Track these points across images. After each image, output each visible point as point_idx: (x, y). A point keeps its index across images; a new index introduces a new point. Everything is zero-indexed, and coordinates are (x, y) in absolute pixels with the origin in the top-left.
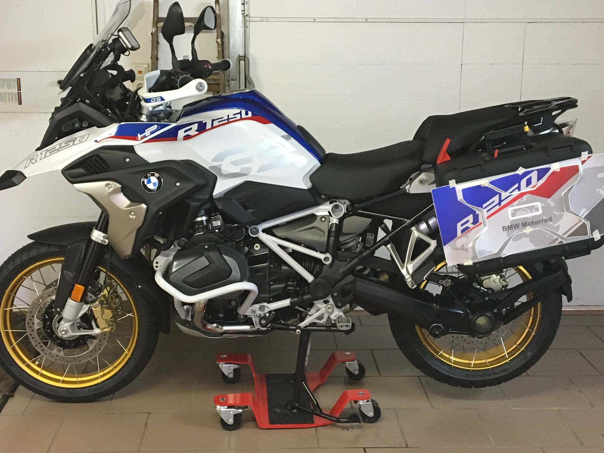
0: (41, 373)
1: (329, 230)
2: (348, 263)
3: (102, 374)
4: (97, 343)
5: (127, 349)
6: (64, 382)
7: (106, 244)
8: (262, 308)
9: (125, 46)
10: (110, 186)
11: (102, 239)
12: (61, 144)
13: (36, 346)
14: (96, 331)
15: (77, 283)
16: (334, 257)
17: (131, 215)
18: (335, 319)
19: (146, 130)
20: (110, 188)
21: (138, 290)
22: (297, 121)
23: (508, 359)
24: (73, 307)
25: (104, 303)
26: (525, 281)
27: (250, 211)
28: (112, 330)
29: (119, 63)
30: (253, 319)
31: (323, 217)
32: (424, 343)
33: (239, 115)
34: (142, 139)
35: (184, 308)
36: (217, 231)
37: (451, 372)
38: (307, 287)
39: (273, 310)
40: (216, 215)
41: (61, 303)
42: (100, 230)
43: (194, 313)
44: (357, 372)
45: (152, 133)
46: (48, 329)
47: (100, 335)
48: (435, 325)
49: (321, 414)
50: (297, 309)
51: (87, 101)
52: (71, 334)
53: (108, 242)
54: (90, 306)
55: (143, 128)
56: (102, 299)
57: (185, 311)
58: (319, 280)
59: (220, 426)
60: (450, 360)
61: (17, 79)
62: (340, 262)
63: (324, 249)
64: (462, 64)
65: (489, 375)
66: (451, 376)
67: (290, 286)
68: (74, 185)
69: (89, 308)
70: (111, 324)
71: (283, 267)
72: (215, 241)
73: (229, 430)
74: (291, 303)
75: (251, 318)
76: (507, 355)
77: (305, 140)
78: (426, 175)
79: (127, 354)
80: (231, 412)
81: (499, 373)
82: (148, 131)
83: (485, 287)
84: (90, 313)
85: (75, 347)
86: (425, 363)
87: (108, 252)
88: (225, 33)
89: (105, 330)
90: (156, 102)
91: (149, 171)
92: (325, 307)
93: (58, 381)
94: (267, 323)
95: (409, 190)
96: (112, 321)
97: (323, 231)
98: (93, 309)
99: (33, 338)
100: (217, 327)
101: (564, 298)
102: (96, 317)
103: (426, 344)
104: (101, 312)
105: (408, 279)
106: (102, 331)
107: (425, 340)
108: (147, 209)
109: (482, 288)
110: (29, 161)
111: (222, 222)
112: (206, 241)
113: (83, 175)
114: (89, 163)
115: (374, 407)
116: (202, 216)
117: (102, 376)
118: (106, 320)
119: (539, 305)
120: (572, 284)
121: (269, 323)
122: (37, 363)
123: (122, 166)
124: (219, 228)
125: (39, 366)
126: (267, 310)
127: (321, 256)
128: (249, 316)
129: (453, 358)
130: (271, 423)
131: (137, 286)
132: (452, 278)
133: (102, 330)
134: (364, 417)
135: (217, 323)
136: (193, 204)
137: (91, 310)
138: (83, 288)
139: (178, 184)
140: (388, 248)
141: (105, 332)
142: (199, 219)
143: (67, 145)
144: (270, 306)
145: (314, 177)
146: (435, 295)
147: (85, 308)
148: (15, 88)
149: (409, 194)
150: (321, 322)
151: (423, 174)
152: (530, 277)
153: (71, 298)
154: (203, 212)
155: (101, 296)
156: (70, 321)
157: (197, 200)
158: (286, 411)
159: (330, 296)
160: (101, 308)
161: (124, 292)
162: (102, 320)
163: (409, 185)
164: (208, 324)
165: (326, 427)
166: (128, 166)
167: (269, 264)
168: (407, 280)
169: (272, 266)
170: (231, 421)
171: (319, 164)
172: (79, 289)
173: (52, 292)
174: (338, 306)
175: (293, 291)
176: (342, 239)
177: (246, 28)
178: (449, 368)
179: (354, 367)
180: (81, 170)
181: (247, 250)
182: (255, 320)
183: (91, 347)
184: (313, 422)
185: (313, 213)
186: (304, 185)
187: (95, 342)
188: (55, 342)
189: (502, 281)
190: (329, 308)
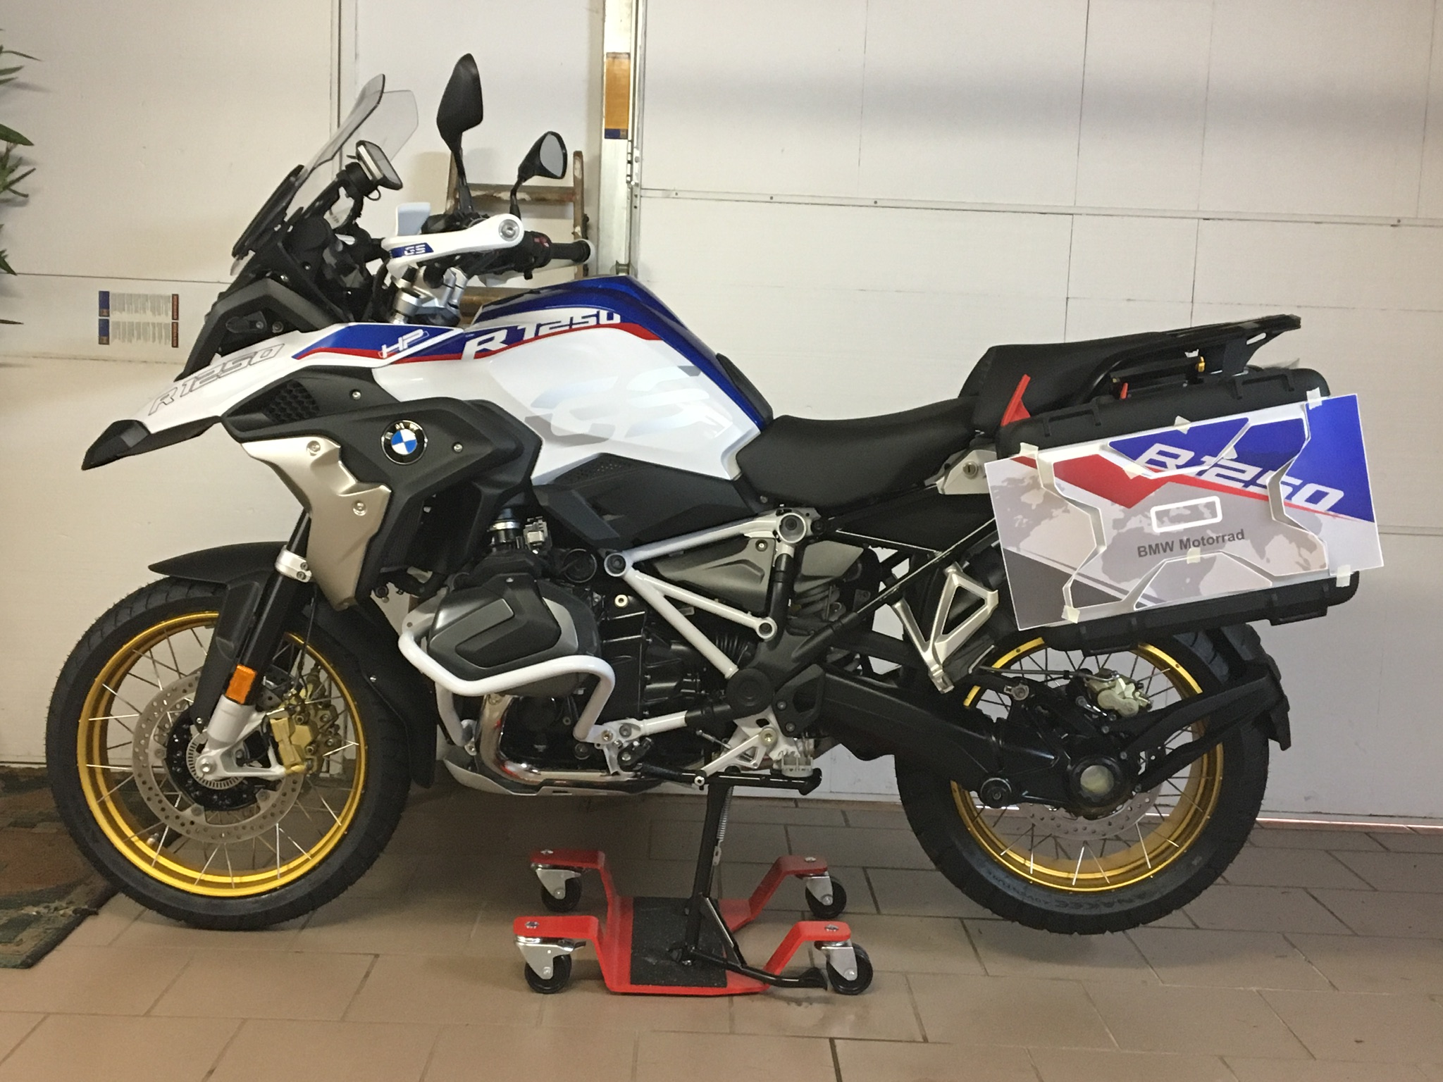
0: (157, 862)
1: (772, 568)
2: (812, 638)
3: (284, 869)
4: (278, 799)
5: (340, 819)
6: (203, 883)
7: (306, 580)
8: (625, 731)
9: (370, 178)
10: (317, 446)
11: (299, 569)
12: (225, 364)
13: (149, 799)
14: (277, 771)
15: (242, 664)
16: (783, 625)
17: (357, 508)
18: (779, 759)
19: (400, 339)
20: (316, 451)
21: (369, 685)
22: (716, 346)
23: (1150, 870)
24: (229, 714)
25: (295, 712)
26: (1187, 696)
27: (608, 518)
28: (309, 768)
29: (360, 222)
30: (606, 751)
31: (762, 541)
32: (971, 828)
33: (595, 318)
34: (390, 355)
35: (461, 726)
36: (535, 552)
37: (1028, 894)
38: (723, 691)
39: (648, 734)
40: (537, 521)
41: (205, 709)
42: (296, 552)
43: (480, 735)
44: (828, 901)
45: (411, 345)
46: (176, 766)
47: (284, 781)
48: (993, 779)
49: (743, 969)
50: (701, 737)
51: (282, 277)
52: (222, 772)
53: (312, 577)
54: (266, 716)
55: (393, 335)
56: (293, 701)
57: (463, 730)
58: (748, 671)
59: (525, 983)
60: (1026, 869)
61: (173, 295)
62: (791, 636)
63: (762, 609)
64: (1067, 298)
65: (1109, 905)
66: (1029, 902)
67: (688, 686)
68: (246, 445)
69: (264, 719)
70: (308, 757)
71: (674, 647)
72: (529, 569)
73: (544, 993)
74: (686, 719)
75: (602, 751)
76: (1149, 863)
77: (731, 381)
78: (978, 455)
79: (339, 827)
80: (549, 952)
81: (1130, 901)
82: (403, 340)
83: (1103, 706)
84: (265, 730)
85: (230, 807)
86: (972, 870)
87: (310, 599)
88: (592, 221)
89: (294, 768)
90: (415, 254)
91: (399, 418)
92: (759, 734)
93: (191, 880)
94: (634, 761)
95: (943, 490)
96: (310, 750)
97: (760, 570)
98: (272, 721)
99: (144, 783)
100: (530, 770)
101: (1273, 745)
102: (277, 740)
103: (974, 829)
104: (288, 729)
105: (936, 671)
106: (289, 771)
107: (972, 821)
108: (392, 495)
109: (1094, 707)
110: (159, 401)
111: (546, 535)
112: (511, 570)
113: (261, 425)
114: (278, 400)
115: (857, 957)
116: (505, 520)
117: (283, 875)
118: (298, 748)
119: (1219, 748)
120: (1289, 713)
121: (640, 761)
122: (151, 840)
123: (344, 407)
124: (539, 546)
125: (154, 847)
126: (635, 734)
127: (754, 622)
128: (599, 745)
129: (1032, 866)
130: (635, 980)
131: (366, 677)
132: (1031, 683)
133: (288, 767)
134: (836, 978)
135: (528, 763)
136: (487, 491)
137: (269, 725)
138: (250, 672)
139: (458, 447)
140: (895, 611)
141: (294, 773)
142: (500, 526)
143: (237, 366)
144: (641, 726)
145: (744, 455)
146: (995, 721)
147: (256, 719)
148: (167, 314)
149: (944, 496)
150: (750, 765)
151: (974, 453)
152: (1198, 690)
153: (227, 695)
154: (508, 512)
155: (290, 695)
156: (221, 745)
157: (498, 485)
158: (668, 963)
159: (770, 708)
160: (290, 719)
161: (343, 696)
162: (289, 748)
163: (943, 478)
164: (508, 762)
165: (753, 997)
166: (357, 407)
167: (644, 635)
168: (932, 673)
169: (650, 640)
170: (547, 972)
171: (757, 431)
172: (245, 673)
173: (190, 685)
174: (788, 732)
175: (693, 698)
176: (799, 588)
177: (633, 209)
178: (1024, 885)
179: (823, 890)
180: (260, 417)
181: (597, 600)
182: (610, 755)
183: (264, 806)
184: (725, 985)
185: (741, 532)
186: (726, 471)
187: (274, 796)
188: (190, 795)
189: (1140, 696)
190: (768, 735)
